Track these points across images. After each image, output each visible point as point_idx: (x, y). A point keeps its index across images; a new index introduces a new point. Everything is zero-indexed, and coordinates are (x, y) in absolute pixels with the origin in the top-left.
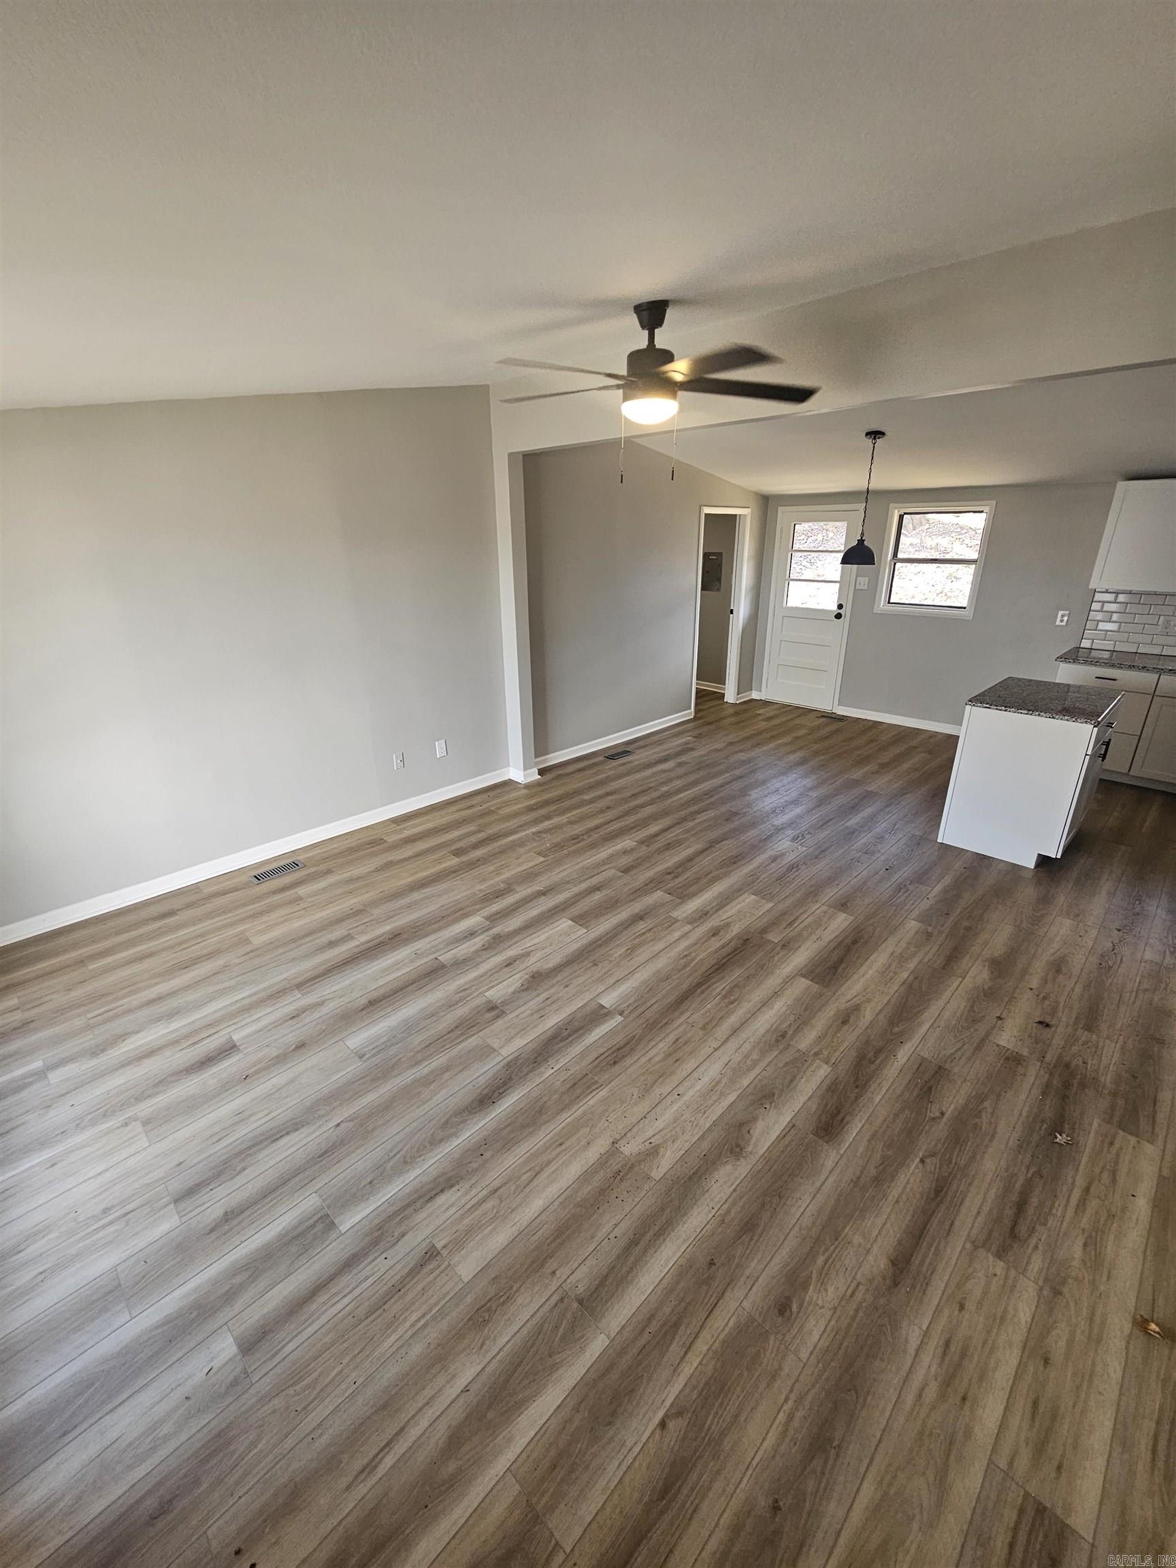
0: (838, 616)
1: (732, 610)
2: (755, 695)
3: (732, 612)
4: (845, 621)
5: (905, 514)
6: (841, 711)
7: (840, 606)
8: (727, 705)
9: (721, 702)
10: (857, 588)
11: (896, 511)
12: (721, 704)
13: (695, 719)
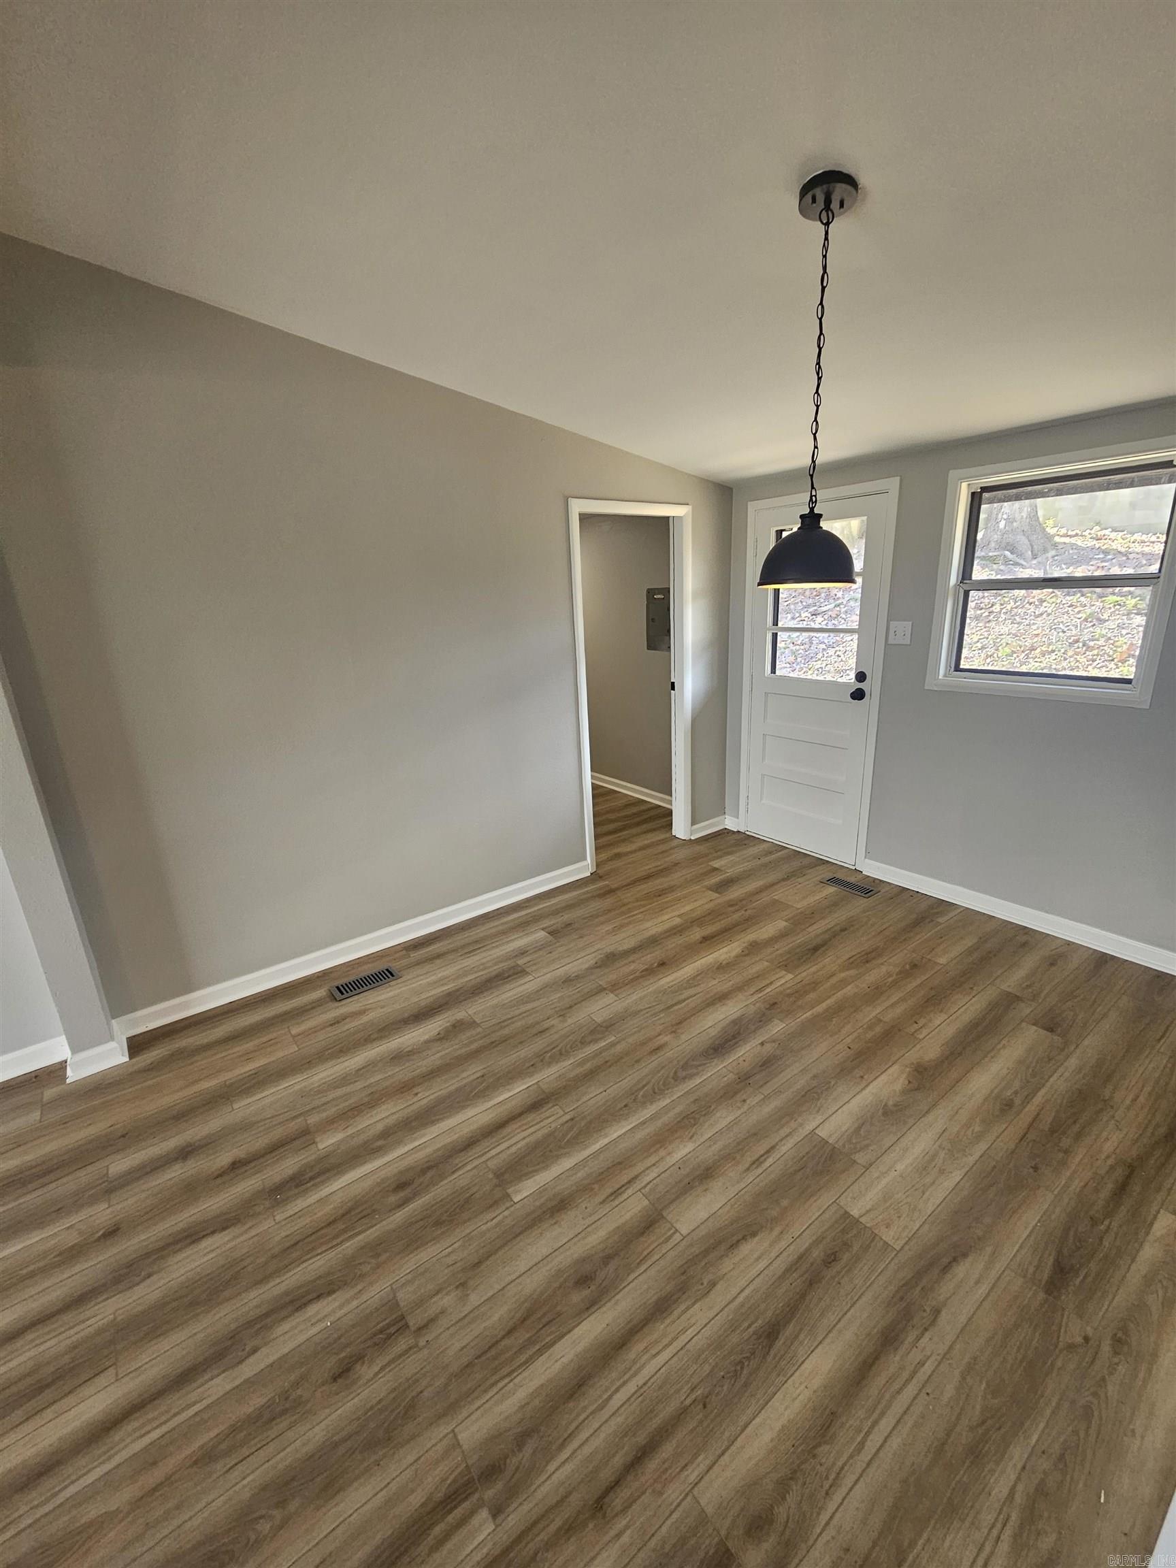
0: (858, 695)
1: (673, 684)
2: (730, 823)
3: (673, 686)
4: (872, 701)
5: (985, 489)
6: (873, 869)
7: (861, 677)
8: (675, 842)
9: (668, 835)
10: (891, 641)
11: (964, 485)
12: (663, 841)
13: (595, 877)
